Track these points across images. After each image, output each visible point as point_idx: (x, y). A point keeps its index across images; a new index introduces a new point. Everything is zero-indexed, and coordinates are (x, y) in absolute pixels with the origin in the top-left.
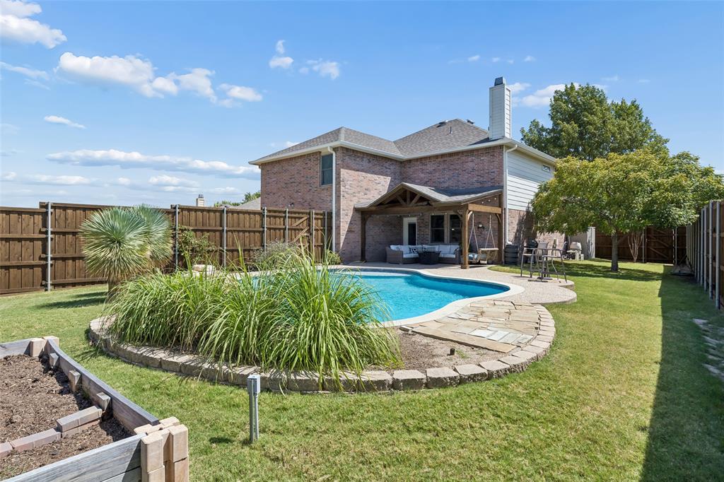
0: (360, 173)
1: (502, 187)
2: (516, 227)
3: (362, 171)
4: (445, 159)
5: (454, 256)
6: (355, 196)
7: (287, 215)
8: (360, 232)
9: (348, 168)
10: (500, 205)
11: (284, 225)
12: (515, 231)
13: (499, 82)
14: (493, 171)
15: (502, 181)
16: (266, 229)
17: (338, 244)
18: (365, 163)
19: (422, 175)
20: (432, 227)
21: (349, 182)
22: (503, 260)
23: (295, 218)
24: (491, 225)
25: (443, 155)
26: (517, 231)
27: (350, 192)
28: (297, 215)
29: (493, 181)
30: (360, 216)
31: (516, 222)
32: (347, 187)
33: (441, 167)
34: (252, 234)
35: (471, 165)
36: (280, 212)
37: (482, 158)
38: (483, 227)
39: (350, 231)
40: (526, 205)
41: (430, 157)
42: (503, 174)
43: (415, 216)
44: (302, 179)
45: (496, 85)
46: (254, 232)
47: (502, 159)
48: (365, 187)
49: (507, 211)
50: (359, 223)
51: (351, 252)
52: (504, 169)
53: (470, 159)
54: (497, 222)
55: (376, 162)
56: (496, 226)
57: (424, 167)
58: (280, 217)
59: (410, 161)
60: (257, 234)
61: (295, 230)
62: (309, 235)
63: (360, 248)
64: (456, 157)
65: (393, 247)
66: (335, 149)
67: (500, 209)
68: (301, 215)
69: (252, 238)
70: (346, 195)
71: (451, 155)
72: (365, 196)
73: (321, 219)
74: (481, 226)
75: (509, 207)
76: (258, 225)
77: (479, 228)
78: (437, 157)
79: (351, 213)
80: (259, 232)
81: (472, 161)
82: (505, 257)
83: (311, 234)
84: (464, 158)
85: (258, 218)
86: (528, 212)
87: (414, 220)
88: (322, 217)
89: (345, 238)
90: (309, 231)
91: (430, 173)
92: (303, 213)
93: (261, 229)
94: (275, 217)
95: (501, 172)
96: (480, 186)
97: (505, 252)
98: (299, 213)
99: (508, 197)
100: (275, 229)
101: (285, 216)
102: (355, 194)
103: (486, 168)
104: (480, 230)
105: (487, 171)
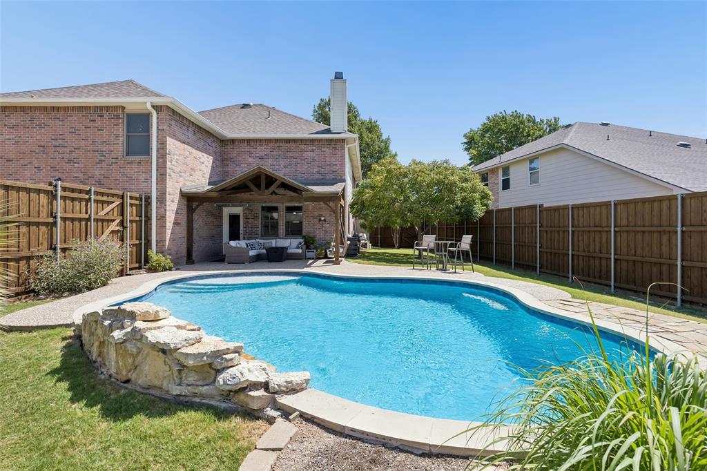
0: (185, 146)
1: (344, 181)
3: (188, 144)
4: (281, 144)
5: (300, 251)
6: (180, 176)
7: (93, 197)
8: (186, 225)
9: (174, 137)
11: (87, 213)
13: (339, 76)
14: (334, 163)
15: (344, 174)
16: (59, 220)
17: (161, 241)
18: (191, 135)
19: (251, 160)
20: (262, 219)
21: (175, 157)
23: (103, 202)
25: (277, 140)
27: (177, 170)
28: (105, 198)
29: (334, 174)
30: (185, 203)
32: (173, 163)
33: (275, 153)
34: (33, 228)
35: (311, 155)
36: (80, 191)
37: (323, 150)
38: (325, 220)
39: (176, 223)
41: (261, 140)
42: (345, 167)
43: (240, 206)
44: (83, 143)
45: (336, 78)
46: (38, 224)
47: (344, 153)
48: (191, 166)
50: (185, 212)
51: (177, 252)
52: (346, 163)
53: (310, 148)
55: (202, 135)
57: (252, 150)
58: (80, 200)
59: (233, 141)
60: (43, 229)
61: (103, 221)
62: (121, 229)
63: (186, 246)
64: (293, 144)
65: (232, 244)
66: (157, 108)
68: (110, 199)
69: (33, 237)
70: (172, 174)
71: (287, 141)
72: (191, 178)
74: (323, 218)
76: (44, 212)
77: (320, 220)
78: (270, 140)
79: (177, 198)
80: (46, 224)
81: (313, 151)
82: (347, 250)
83: (124, 228)
84: (303, 147)
85: (44, 199)
87: (237, 210)
88: (137, 202)
89: (171, 233)
90: (122, 223)
91: (261, 158)
92: (113, 195)
93: (51, 220)
94: (73, 199)
95: (342, 166)
96: (322, 177)
98: (108, 195)
100: (73, 220)
101: (90, 199)
102: (181, 174)
103: (328, 160)
104: (321, 222)
105: (329, 163)
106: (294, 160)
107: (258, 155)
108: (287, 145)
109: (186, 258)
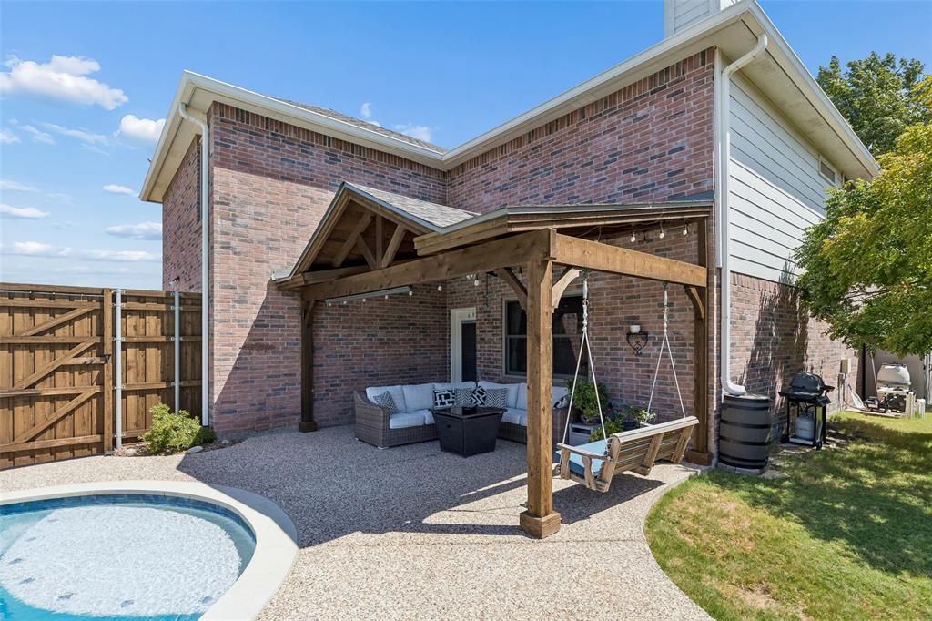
0: (295, 186)
1: (710, 194)
2: (754, 331)
3: (304, 182)
4: (540, 141)
6: (273, 247)
8: (298, 348)
9: (244, 165)
10: (703, 256)
12: (750, 343)
14: (674, 146)
15: (710, 172)
17: (211, 384)
18: (315, 160)
19: (487, 198)
20: (509, 332)
21: (251, 209)
22: (713, 447)
23: (31, 309)
24: (669, 326)
26: (758, 343)
28: (42, 303)
29: (674, 179)
30: (296, 304)
31: (753, 317)
32: (239, 220)
33: (529, 168)
35: (606, 141)
37: (640, 114)
38: (643, 334)
39: (251, 347)
40: (781, 264)
42: (711, 148)
43: (473, 304)
47: (710, 99)
49: (728, 278)
50: (292, 322)
51: (262, 406)
52: (718, 133)
53: (604, 124)
54: (691, 316)
56: (687, 331)
57: (490, 176)
61: (30, 347)
64: (566, 130)
65: (372, 393)
67: (702, 272)
73: (157, 313)
74: (635, 329)
75: (732, 265)
77: (629, 334)
79: (258, 297)
81: (612, 129)
82: (720, 438)
83: (107, 359)
84: (587, 126)
86: (784, 286)
87: (469, 313)
89: (235, 368)
90: (97, 349)
91: (504, 188)
92: (69, 297)
95: (704, 145)
97: (721, 421)
98: (50, 294)
99: (732, 232)
102: (275, 244)
103: (655, 140)
104: (633, 341)
105: (657, 151)
106: (568, 171)
107: (498, 184)
108: (551, 137)
109: (298, 418)
